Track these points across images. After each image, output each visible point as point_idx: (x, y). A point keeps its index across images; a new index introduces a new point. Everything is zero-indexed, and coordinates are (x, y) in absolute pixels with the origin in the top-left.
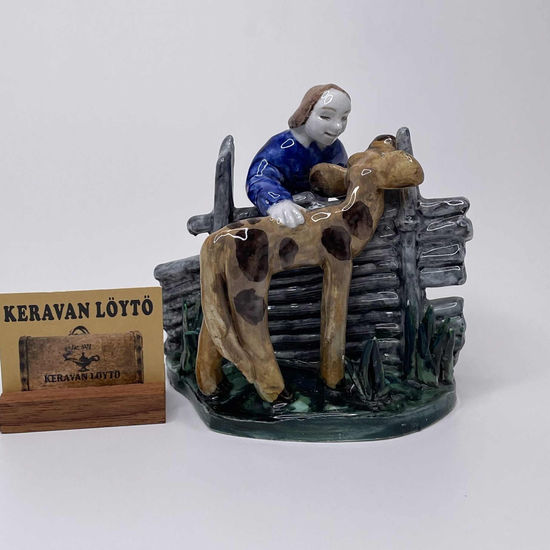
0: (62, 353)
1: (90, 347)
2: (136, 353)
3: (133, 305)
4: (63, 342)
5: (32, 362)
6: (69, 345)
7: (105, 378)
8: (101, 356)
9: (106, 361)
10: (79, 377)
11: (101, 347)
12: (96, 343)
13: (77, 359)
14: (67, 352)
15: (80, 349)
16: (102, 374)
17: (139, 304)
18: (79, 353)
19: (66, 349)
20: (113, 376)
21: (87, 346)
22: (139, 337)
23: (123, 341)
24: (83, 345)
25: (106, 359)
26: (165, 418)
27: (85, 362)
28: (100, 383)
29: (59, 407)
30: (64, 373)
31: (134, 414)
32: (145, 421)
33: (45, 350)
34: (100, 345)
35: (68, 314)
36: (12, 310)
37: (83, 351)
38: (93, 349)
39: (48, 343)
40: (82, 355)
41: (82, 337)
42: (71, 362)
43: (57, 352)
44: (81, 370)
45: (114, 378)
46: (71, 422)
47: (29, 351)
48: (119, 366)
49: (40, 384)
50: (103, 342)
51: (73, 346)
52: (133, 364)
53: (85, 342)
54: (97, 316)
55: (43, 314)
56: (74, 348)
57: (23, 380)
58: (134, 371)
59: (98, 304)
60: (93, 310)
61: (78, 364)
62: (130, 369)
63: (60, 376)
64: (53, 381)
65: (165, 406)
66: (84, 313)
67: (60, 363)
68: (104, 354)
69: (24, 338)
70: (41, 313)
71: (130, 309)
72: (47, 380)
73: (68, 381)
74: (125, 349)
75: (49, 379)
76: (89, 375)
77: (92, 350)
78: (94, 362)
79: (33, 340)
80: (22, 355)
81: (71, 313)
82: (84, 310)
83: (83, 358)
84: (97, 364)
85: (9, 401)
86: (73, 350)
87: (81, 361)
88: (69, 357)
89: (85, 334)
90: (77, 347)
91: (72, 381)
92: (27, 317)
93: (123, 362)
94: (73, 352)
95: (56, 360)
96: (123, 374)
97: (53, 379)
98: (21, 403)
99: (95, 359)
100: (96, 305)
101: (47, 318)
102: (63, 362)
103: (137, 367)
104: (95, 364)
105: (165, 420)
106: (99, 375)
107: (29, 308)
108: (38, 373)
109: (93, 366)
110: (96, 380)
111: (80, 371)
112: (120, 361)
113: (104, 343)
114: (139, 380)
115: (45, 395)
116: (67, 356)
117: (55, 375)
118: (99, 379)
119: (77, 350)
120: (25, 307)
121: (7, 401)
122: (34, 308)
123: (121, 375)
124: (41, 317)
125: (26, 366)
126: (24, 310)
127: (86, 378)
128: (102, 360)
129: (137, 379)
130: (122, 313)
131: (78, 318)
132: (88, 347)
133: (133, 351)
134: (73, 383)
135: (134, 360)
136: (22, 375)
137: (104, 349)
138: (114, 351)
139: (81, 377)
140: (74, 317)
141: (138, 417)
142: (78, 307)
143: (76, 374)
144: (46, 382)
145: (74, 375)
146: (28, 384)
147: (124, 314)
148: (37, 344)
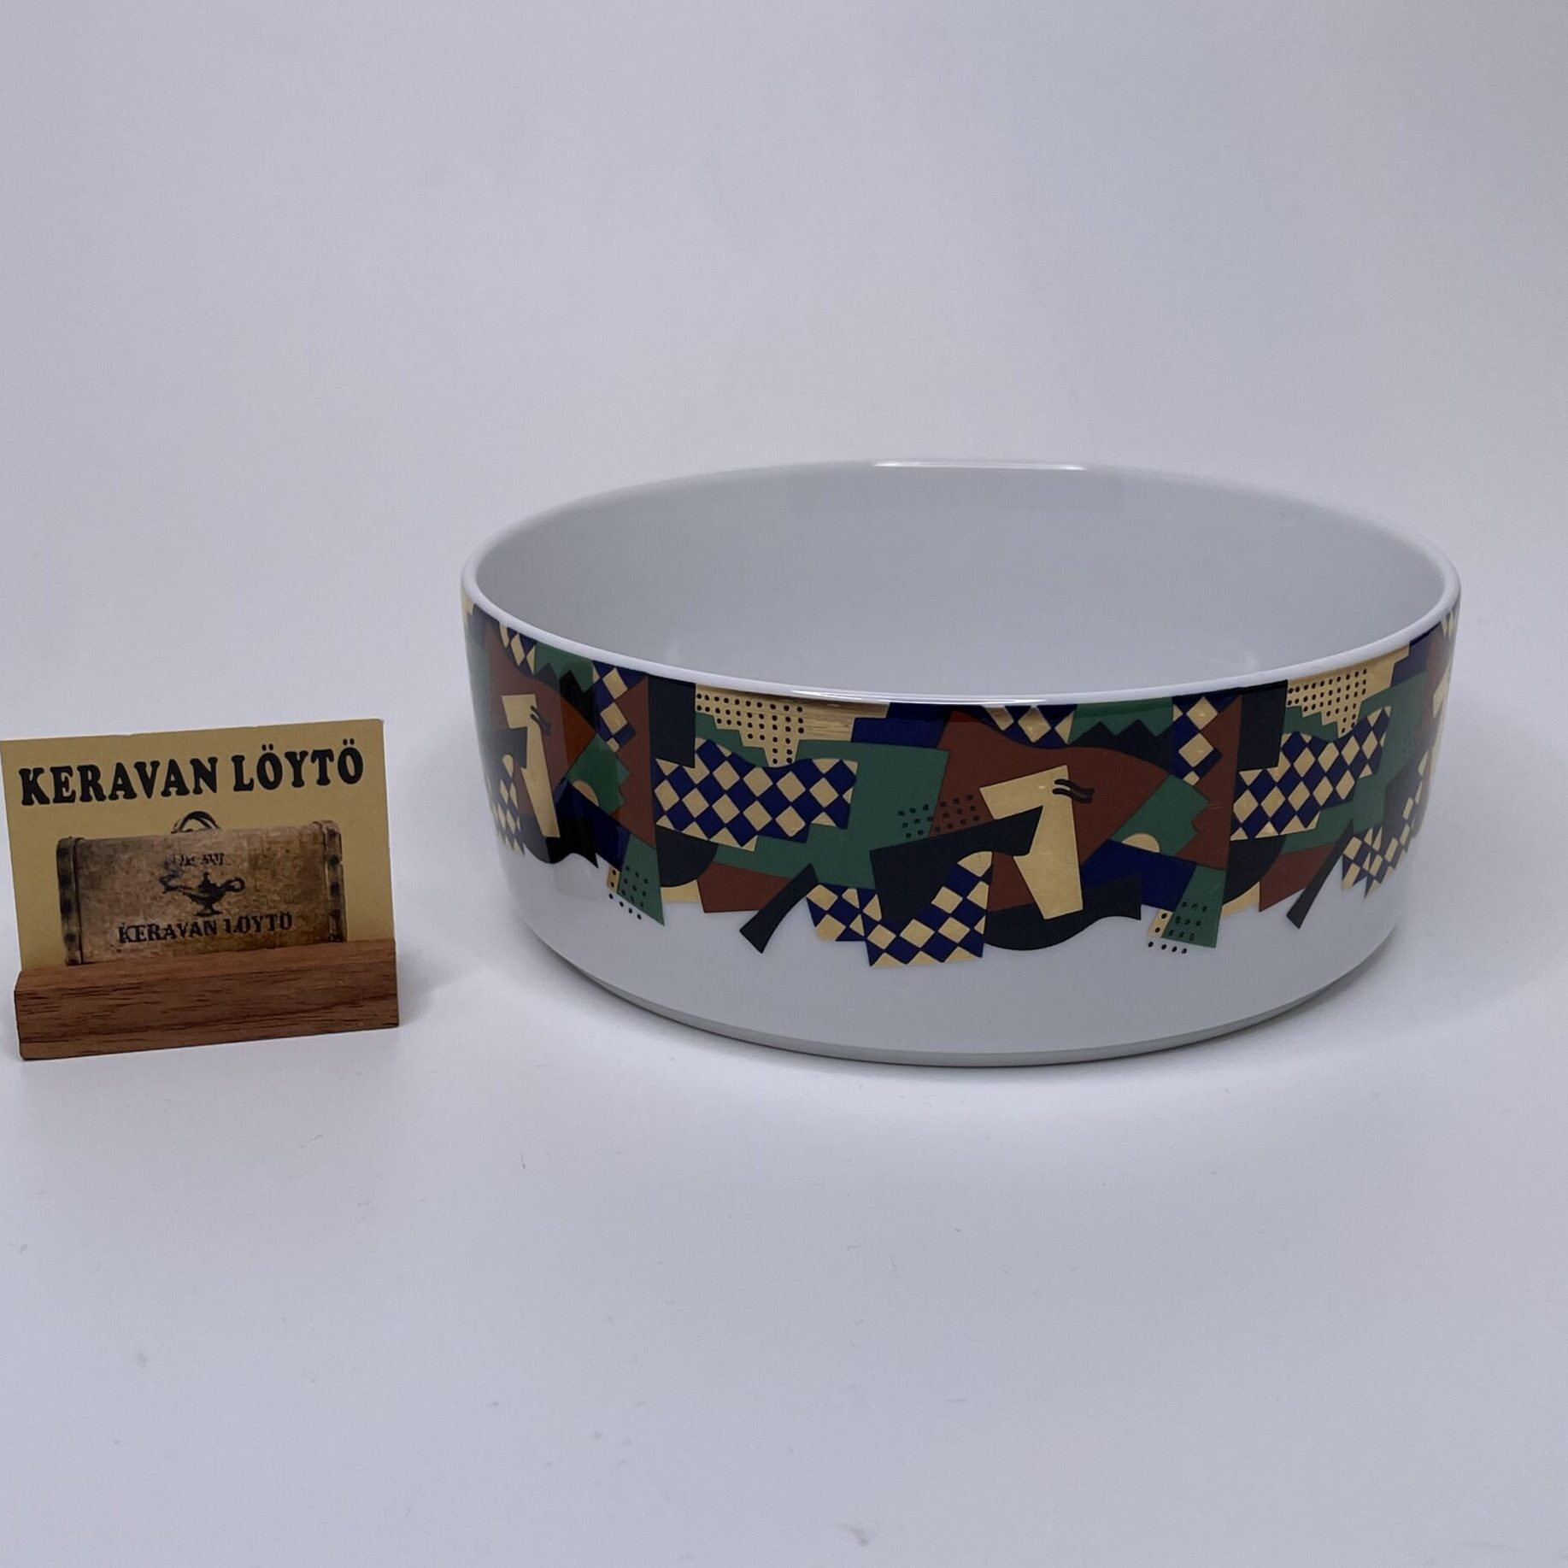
0: (157, 874)
1: (221, 859)
2: (327, 871)
3: (317, 761)
4: (159, 849)
5: (88, 898)
6: (174, 855)
7: (258, 930)
8: (247, 878)
9: (258, 891)
10: (199, 930)
11: (248, 859)
12: (236, 851)
13: (193, 887)
14: (171, 873)
15: (199, 864)
16: (252, 922)
17: (332, 760)
18: (197, 873)
19: (166, 865)
20: (276, 926)
21: (214, 858)
22: (333, 834)
23: (296, 844)
24: (205, 856)
25: (258, 888)
26: (397, 1016)
27: (209, 894)
28: (245, 942)
29: (155, 997)
30: (164, 920)
31: (328, 1007)
32: (353, 1023)
33: (117, 868)
34: (245, 855)
35: (168, 784)
36: (39, 778)
37: (206, 868)
38: (230, 864)
39: (126, 851)
40: (203, 879)
41: (204, 838)
42: (179, 896)
43: (146, 871)
44: (204, 912)
45: (278, 929)
46: (183, 1031)
47: (80, 871)
48: (290, 903)
49: (109, 946)
50: (251, 847)
51: (183, 858)
52: (321, 897)
53: (210, 848)
54: (237, 788)
55: (111, 787)
56: (185, 862)
57: (69, 938)
58: (324, 912)
59: (238, 761)
60: (225, 774)
61: (194, 898)
62: (314, 908)
63: (154, 927)
64: (138, 940)
65: (395, 988)
66: (205, 781)
67: (154, 898)
68: (253, 876)
69: (69, 843)
70: (106, 782)
71: (310, 770)
72: (125, 936)
73: (172, 938)
74: (301, 864)
75: (129, 934)
76: (221, 925)
77: (228, 867)
78: (233, 893)
79: (89, 845)
80: (64, 881)
81: (176, 782)
82: (206, 774)
83: (206, 885)
84: (241, 897)
85: (40, 986)
86: (183, 868)
87: (203, 892)
88: (173, 883)
89: (209, 831)
90: (193, 859)
91: (181, 938)
92: (74, 792)
93: (299, 891)
94: (184, 872)
95: (143, 891)
96: (300, 920)
97: (138, 934)
98: (66, 989)
99: (233, 887)
100: (233, 764)
101: (120, 793)
102: (161, 894)
103: (330, 904)
104: (234, 900)
105: (398, 1020)
106: (244, 925)
107: (78, 773)
108: (104, 921)
109: (229, 903)
110: (238, 934)
111: (200, 914)
112: (291, 890)
113: (255, 850)
114: (335, 933)
115: (120, 973)
116: (170, 880)
117: (144, 926)
118: (245, 933)
119: (192, 868)
120: (68, 770)
121: (36, 986)
122: (90, 773)
123: (294, 921)
124: (107, 791)
125: (74, 907)
126: (66, 778)
127: (214, 930)
128: (250, 888)
129: (331, 931)
130: (292, 780)
131: (191, 791)
132: (217, 859)
133: (320, 867)
134: (184, 943)
135: (323, 887)
136: (66, 928)
137: (254, 862)
138: (277, 867)
139: (202, 928)
140: (183, 791)
141: (335, 1014)
142: (191, 767)
143: (191, 922)
144: (122, 941)
145: (187, 924)
146: (81, 948)
147: (298, 782)
148: (98, 856)
